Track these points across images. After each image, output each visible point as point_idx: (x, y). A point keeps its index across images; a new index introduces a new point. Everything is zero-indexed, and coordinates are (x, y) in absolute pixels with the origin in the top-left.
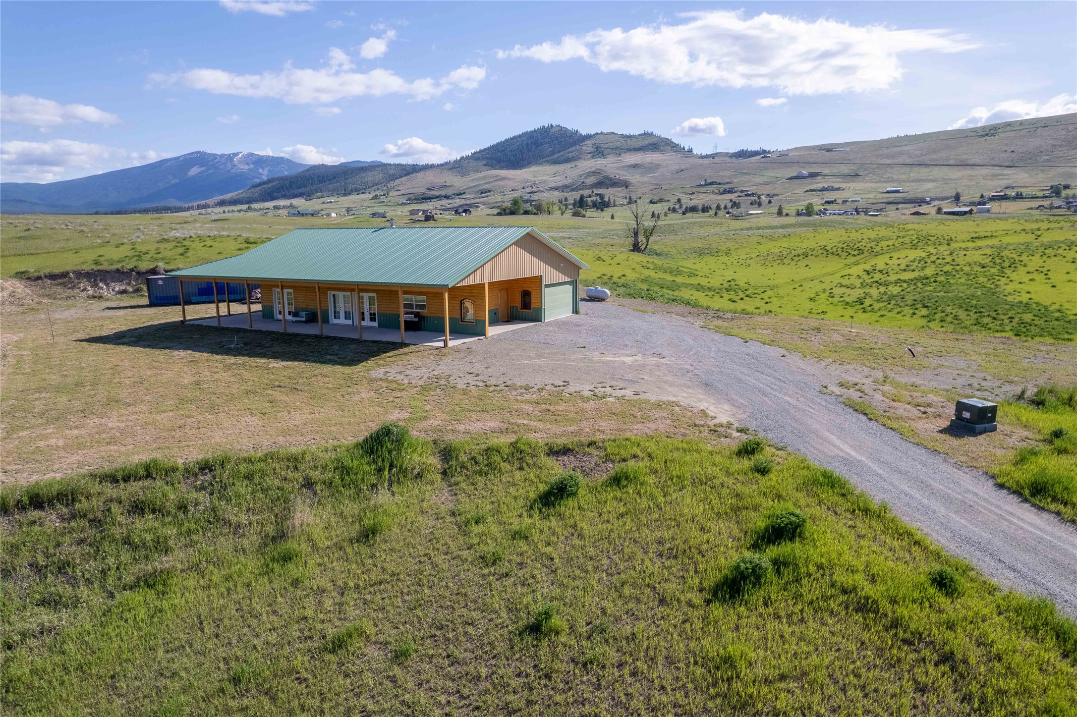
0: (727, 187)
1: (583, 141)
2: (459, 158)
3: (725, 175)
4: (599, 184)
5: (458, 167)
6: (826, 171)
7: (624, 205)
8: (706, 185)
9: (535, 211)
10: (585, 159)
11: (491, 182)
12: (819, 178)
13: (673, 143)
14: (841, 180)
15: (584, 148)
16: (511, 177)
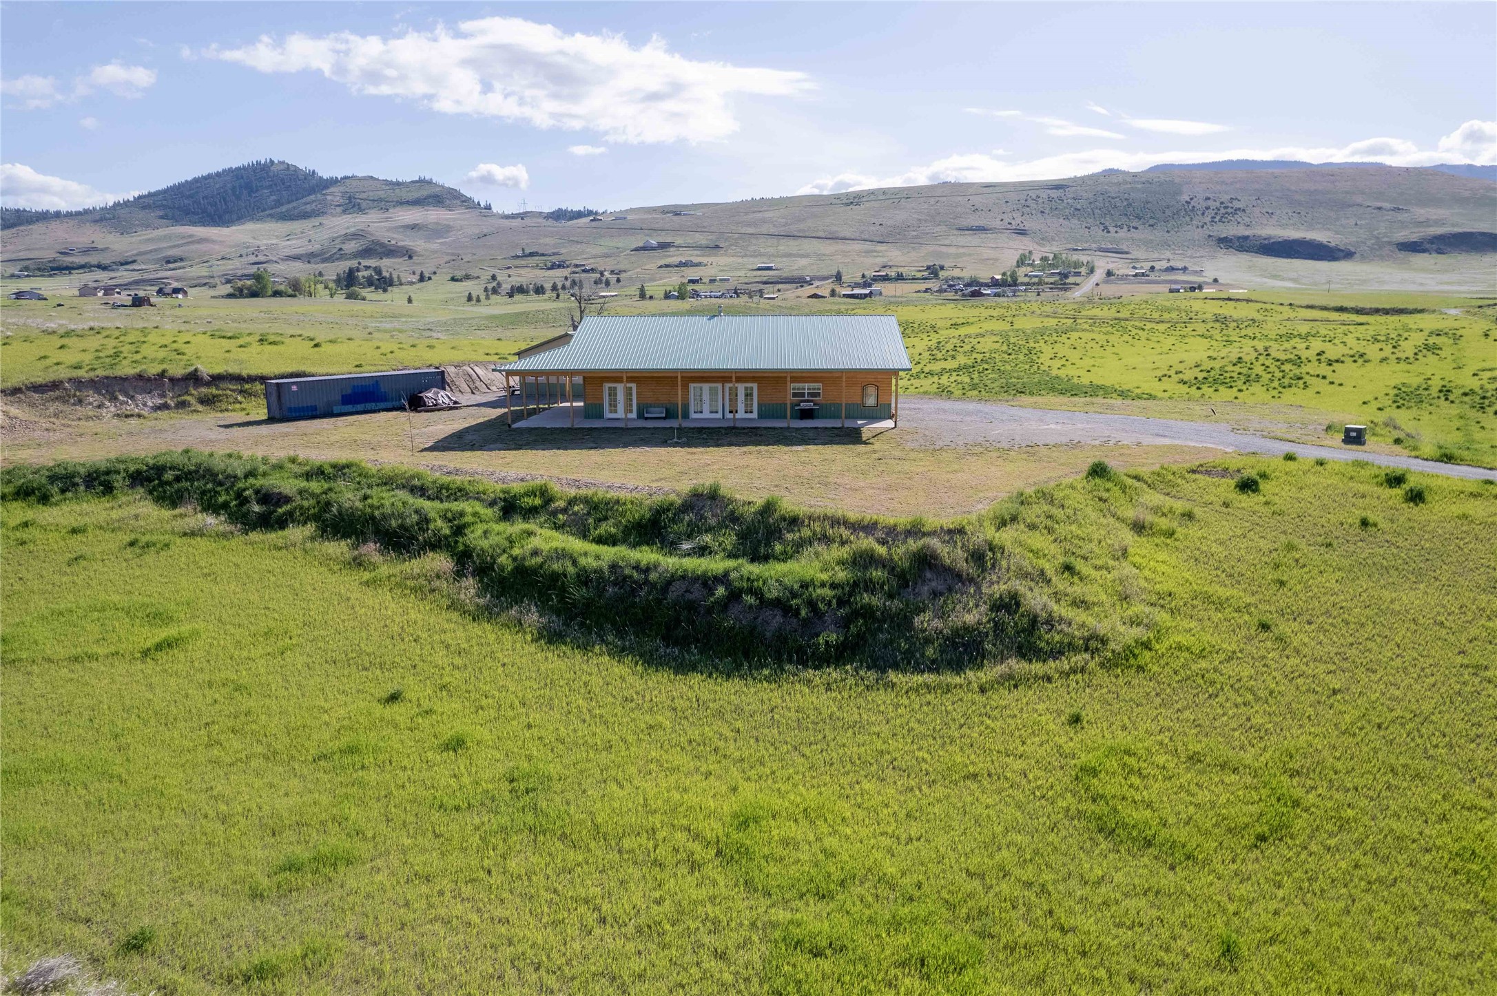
0: (554, 259)
1: (326, 187)
2: (111, 204)
3: (547, 243)
4: (367, 252)
5: (110, 217)
6: (678, 241)
7: (414, 283)
8: (525, 256)
9: (290, 291)
10: (334, 216)
11: (182, 245)
12: (672, 249)
13: (463, 195)
14: (698, 253)
15: (329, 198)
16: (214, 238)
